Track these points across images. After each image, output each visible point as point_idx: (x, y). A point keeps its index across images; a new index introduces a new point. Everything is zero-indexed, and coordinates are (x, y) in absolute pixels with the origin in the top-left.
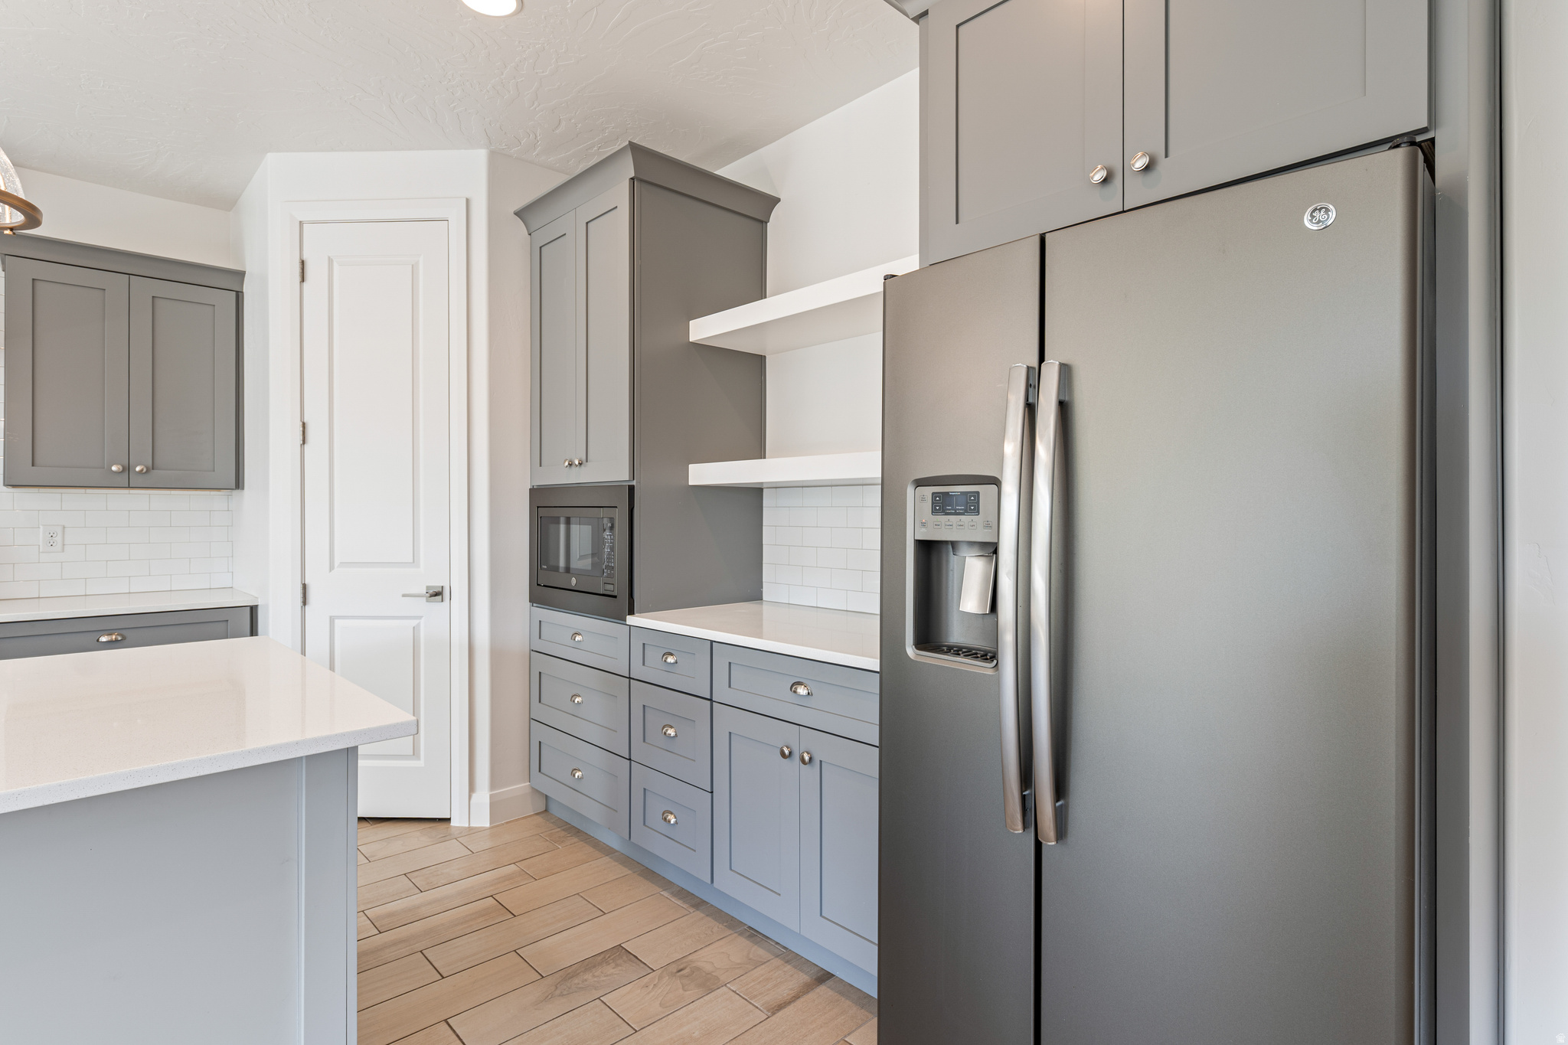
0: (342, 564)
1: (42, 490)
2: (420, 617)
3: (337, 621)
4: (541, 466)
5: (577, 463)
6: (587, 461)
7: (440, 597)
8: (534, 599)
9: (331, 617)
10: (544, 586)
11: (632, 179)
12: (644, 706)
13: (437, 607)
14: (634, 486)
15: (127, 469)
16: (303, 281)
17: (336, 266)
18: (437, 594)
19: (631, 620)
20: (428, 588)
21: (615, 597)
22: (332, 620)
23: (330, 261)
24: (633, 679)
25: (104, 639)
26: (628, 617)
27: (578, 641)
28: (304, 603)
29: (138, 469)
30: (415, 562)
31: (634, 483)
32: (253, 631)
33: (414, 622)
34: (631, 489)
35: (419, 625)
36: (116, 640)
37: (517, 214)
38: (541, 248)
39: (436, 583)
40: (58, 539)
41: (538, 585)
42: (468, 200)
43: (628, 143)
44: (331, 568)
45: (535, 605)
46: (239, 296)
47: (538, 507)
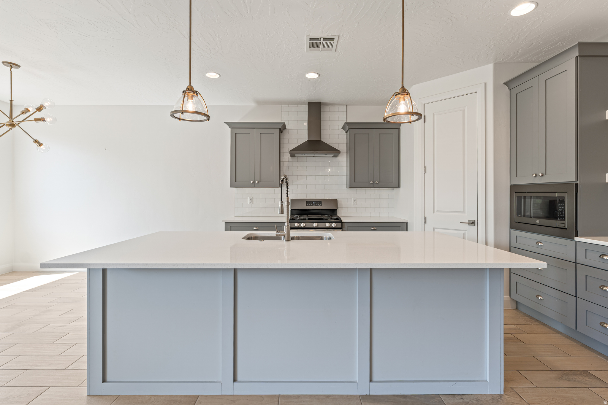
0: (437, 211)
1: (353, 188)
2: (466, 231)
3: (435, 229)
4: (517, 177)
5: (541, 175)
6: (546, 174)
7: (474, 224)
8: (512, 227)
9: (433, 228)
10: (519, 223)
11: (577, 57)
12: (586, 275)
13: (473, 228)
14: (578, 184)
15: (374, 182)
16: (425, 122)
17: (435, 115)
18: (472, 223)
19: (576, 239)
20: (469, 221)
21: (566, 229)
22: (434, 229)
23: (434, 114)
24: (577, 263)
25: (372, 229)
26: (575, 237)
27: (540, 245)
28: (425, 223)
29: (376, 182)
30: (464, 211)
31: (578, 182)
32: (407, 230)
33: (464, 232)
34: (576, 185)
35: (465, 233)
36: (375, 229)
37: (505, 84)
38: (516, 94)
39: (472, 219)
40: (356, 201)
41: (515, 222)
42: (485, 84)
43: (578, 43)
44: (434, 212)
45: (512, 229)
46: (399, 130)
47: (515, 193)
